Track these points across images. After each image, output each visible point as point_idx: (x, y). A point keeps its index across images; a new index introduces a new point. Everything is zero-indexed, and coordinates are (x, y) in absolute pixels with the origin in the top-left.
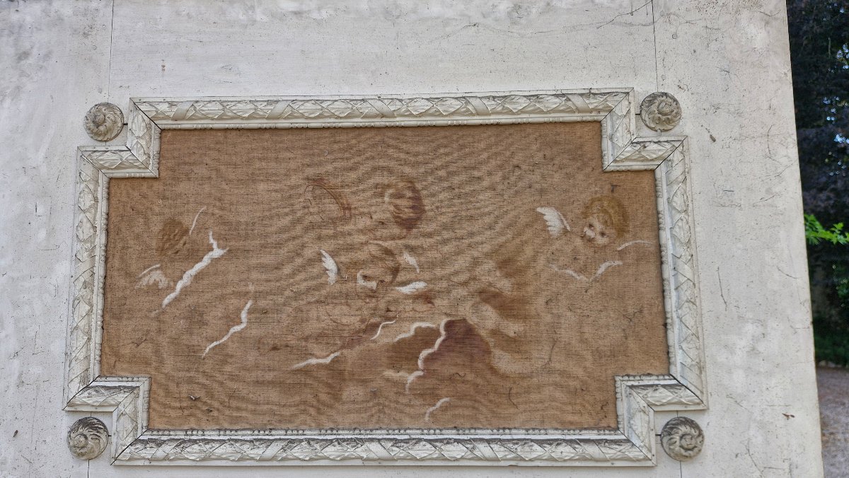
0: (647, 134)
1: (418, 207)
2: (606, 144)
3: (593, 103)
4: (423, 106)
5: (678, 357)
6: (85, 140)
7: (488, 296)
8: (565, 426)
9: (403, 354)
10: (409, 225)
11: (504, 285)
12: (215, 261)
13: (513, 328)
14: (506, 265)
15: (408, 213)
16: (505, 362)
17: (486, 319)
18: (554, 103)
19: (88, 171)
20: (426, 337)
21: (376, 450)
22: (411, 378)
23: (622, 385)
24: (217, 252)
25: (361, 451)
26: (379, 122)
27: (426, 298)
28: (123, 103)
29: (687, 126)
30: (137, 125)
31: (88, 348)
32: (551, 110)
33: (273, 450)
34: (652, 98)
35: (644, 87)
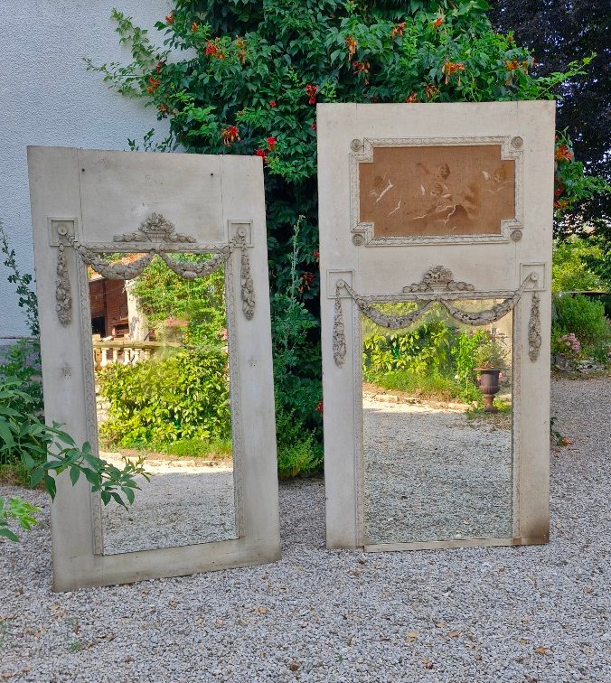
0: (513, 149)
1: (448, 171)
2: (502, 153)
3: (499, 140)
4: (451, 140)
5: (517, 213)
6: (350, 151)
7: (468, 198)
8: (486, 233)
9: (444, 215)
10: (445, 177)
11: (472, 195)
12: (391, 189)
13: (474, 207)
14: (473, 189)
15: (445, 173)
16: (470, 216)
17: (466, 205)
18: (488, 140)
19: (354, 161)
20: (450, 210)
21: (438, 240)
22: (446, 222)
23: (502, 221)
24: (391, 186)
25: (434, 241)
26: (438, 145)
27: (450, 198)
28: (362, 140)
29: (525, 147)
30: (368, 146)
31: (357, 213)
32: (487, 142)
33: (410, 241)
34: (516, 138)
35: (513, 135)
